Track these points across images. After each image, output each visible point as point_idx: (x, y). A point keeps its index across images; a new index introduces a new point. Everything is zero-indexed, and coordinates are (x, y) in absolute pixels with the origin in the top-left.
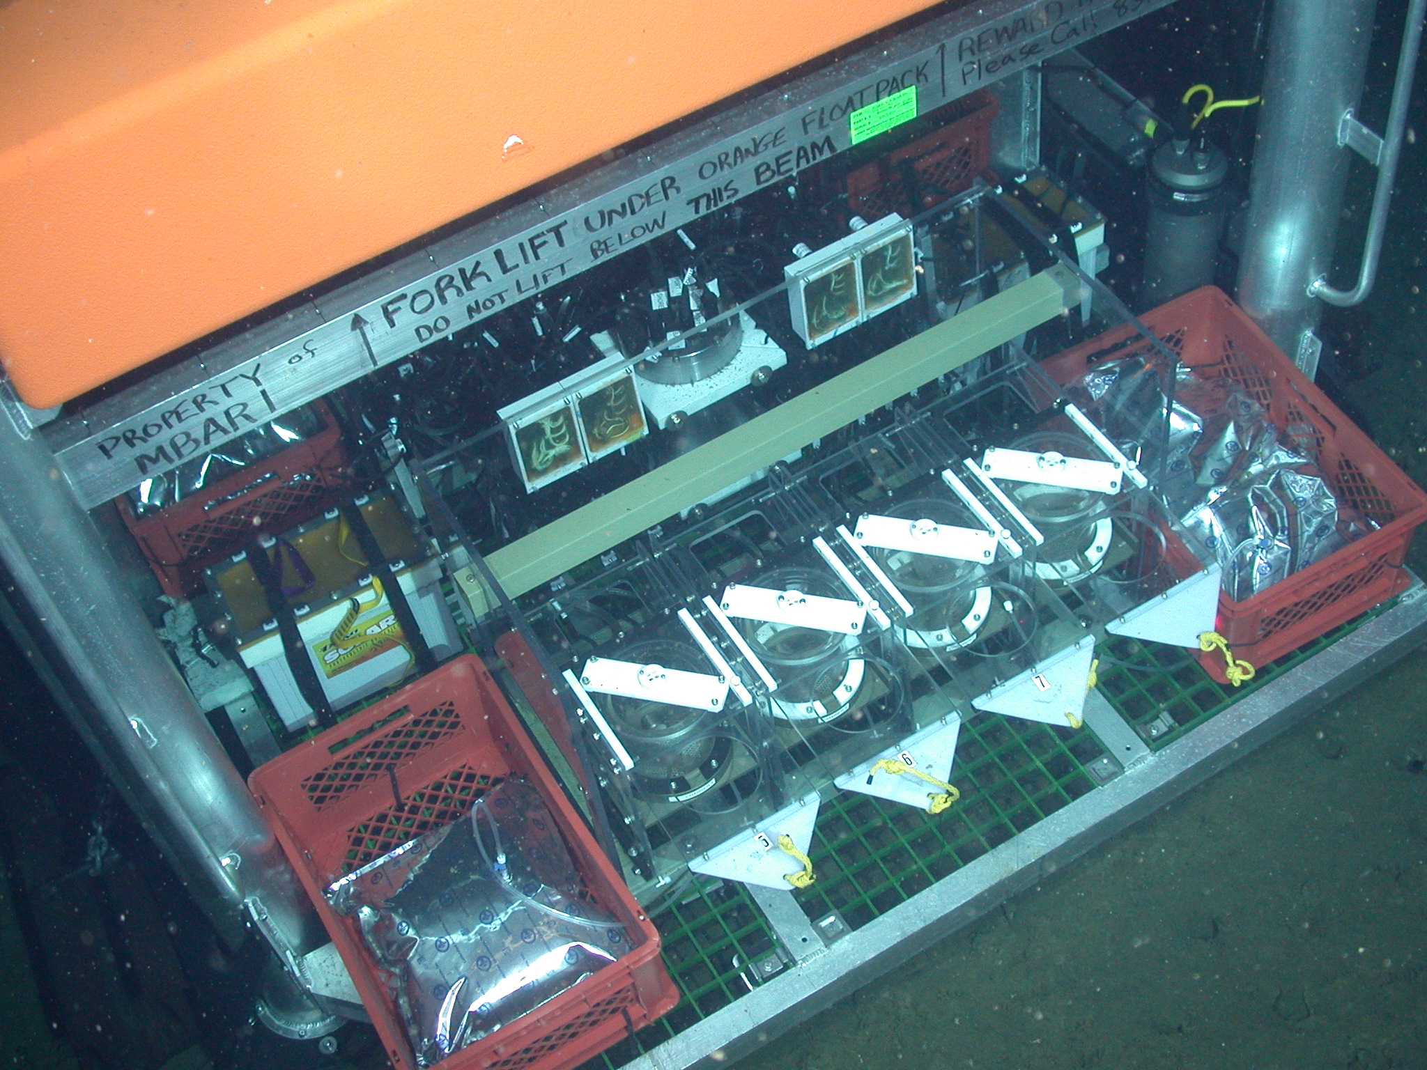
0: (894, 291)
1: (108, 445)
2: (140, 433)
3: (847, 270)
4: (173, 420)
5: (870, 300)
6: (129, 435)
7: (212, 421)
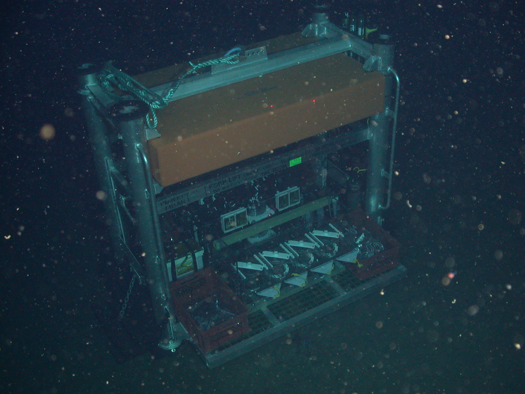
0: (296, 202)
1: (162, 203)
2: (167, 202)
3: (287, 195)
4: (173, 201)
5: (291, 203)
6: (166, 202)
7: (179, 202)
